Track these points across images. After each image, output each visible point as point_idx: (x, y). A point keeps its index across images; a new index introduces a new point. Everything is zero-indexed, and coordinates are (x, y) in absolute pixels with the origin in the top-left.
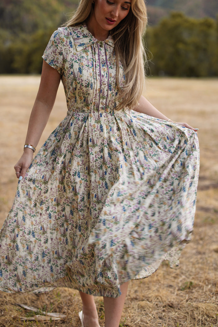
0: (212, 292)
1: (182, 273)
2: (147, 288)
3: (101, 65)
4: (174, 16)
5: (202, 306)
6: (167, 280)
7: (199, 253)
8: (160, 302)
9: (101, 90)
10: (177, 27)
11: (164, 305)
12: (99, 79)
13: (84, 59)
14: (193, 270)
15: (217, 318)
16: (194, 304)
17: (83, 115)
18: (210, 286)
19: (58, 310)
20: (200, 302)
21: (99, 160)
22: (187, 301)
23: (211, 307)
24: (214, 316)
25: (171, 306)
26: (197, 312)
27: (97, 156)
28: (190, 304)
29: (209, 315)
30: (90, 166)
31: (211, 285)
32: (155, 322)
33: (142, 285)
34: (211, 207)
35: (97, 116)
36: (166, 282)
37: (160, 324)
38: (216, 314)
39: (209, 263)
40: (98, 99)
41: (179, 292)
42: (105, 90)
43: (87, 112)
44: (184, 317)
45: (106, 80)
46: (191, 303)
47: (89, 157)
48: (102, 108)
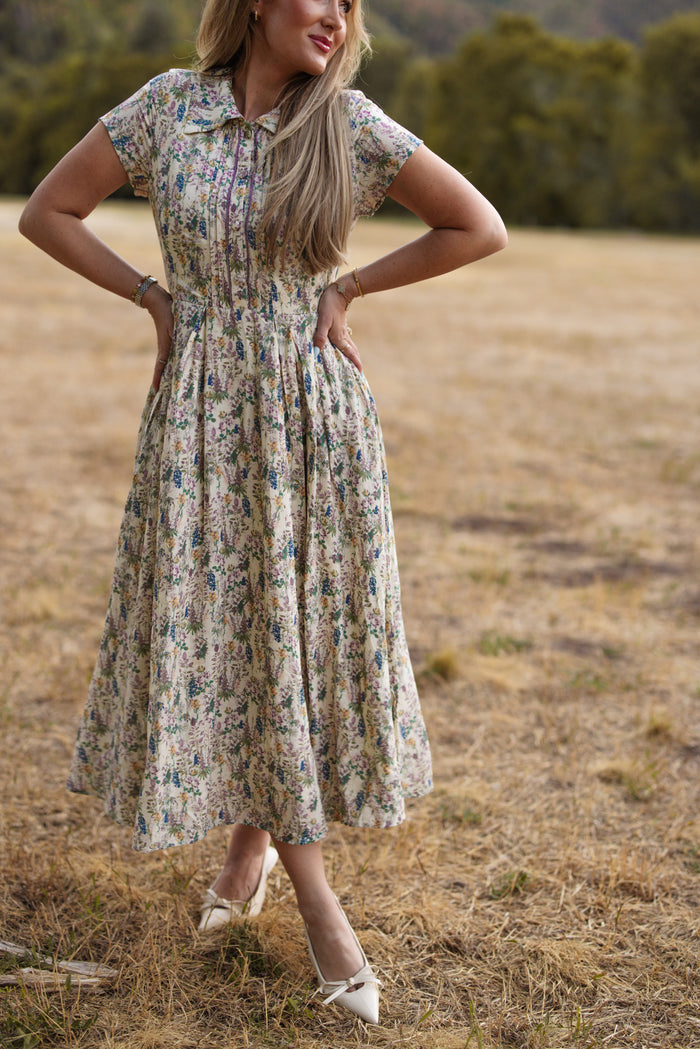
0: (584, 907)
1: (501, 847)
2: (380, 891)
3: (236, 182)
4: (506, 28)
5: (552, 948)
6: (449, 867)
7: (557, 784)
8: (419, 933)
9: (230, 247)
10: (515, 62)
11: (432, 942)
12: (222, 214)
13: (199, 158)
14: (535, 837)
15: (596, 987)
16: (528, 943)
17: (193, 308)
18: (578, 887)
19: (93, 952)
20: (546, 936)
21: (229, 437)
22: (506, 932)
23: (579, 953)
24: (589, 982)
25: (454, 947)
26: (534, 967)
27: (225, 426)
28: (514, 941)
29: (572, 978)
30: (206, 452)
31: (584, 883)
32: (402, 996)
33: (364, 880)
34: (596, 638)
35: (229, 317)
36: (446, 873)
37: (418, 1002)
38: (593, 973)
39: (583, 817)
40: (226, 270)
41: (484, 904)
42: (240, 247)
43: (203, 302)
44: (494, 983)
45: (241, 218)
46: (518, 940)
47: (203, 426)
48: (241, 296)
